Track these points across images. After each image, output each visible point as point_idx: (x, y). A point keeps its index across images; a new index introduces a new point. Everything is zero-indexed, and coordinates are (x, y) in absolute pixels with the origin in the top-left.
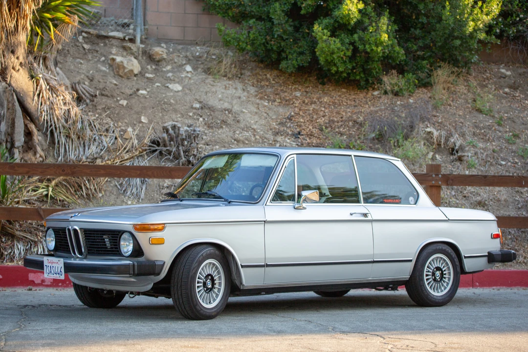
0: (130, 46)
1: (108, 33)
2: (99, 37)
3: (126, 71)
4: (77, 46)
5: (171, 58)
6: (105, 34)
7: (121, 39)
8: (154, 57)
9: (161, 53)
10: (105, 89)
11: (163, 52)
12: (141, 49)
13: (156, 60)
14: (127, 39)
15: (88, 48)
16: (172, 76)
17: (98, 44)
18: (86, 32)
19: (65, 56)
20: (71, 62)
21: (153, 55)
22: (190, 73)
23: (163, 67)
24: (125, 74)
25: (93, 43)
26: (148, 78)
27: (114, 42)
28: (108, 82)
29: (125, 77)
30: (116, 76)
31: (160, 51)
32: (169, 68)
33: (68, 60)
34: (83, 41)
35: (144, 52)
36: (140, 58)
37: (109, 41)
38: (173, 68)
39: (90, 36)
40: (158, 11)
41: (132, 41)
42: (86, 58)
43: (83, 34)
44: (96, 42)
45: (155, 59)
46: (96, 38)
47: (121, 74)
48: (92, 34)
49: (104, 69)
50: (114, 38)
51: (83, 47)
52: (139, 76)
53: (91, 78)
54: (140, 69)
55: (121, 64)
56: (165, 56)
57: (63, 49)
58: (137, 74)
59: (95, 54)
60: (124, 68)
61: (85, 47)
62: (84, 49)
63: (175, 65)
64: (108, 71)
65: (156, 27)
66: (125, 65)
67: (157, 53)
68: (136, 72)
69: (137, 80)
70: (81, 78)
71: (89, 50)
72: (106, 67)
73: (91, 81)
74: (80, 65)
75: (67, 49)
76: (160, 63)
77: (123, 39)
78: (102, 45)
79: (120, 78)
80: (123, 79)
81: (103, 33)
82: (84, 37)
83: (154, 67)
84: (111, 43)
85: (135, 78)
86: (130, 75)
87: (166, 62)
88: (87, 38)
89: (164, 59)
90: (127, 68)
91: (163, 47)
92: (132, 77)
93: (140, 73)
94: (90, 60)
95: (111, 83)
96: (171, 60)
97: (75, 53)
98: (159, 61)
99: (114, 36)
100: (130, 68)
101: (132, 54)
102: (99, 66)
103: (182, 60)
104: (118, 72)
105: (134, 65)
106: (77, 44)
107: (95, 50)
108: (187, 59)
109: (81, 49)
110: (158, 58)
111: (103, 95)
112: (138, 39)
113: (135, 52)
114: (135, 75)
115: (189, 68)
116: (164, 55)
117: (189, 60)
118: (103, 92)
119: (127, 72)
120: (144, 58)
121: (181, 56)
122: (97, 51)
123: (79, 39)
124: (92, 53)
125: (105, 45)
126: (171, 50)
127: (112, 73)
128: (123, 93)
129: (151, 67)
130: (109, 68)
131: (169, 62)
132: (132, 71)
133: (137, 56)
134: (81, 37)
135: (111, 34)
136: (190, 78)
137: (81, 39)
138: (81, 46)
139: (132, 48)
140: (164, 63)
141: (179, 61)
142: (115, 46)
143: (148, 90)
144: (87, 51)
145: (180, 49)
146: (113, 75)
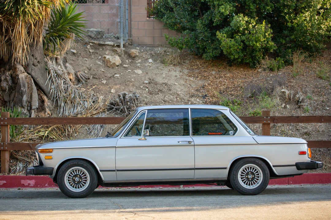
0: (116, 49)
1: (105, 42)
2: (100, 45)
3: (111, 63)
4: (86, 51)
5: (141, 55)
6: (103, 43)
7: (112, 46)
8: (132, 55)
9: (135, 52)
10: (96, 75)
11: (136, 52)
12: (123, 51)
13: (133, 56)
14: (115, 45)
16: (140, 66)
17: (99, 49)
18: (92, 43)
19: (78, 57)
20: (81, 60)
21: (131, 54)
22: (151, 63)
23: (136, 61)
24: (111, 65)
25: (96, 49)
26: (124, 67)
27: (108, 47)
28: (99, 71)
30: (106, 67)
31: (134, 51)
32: (140, 61)
33: (79, 59)
34: (90, 48)
35: (126, 53)
36: (123, 56)
38: (142, 61)
39: (94, 45)
40: (138, 29)
41: (119, 46)
42: (90, 58)
43: (91, 44)
44: (98, 48)
45: (132, 56)
46: (98, 46)
47: (109, 66)
48: (96, 44)
49: (100, 63)
50: (108, 45)
51: (89, 51)
52: (120, 66)
53: (90, 69)
54: (121, 62)
55: (108, 60)
56: (137, 54)
57: (77, 53)
58: (118, 65)
59: (96, 55)
60: (110, 62)
61: (91, 51)
62: (90, 52)
63: (143, 59)
64: (101, 64)
65: (137, 38)
66: (111, 60)
67: (133, 53)
68: (117, 64)
69: (118, 68)
70: (84, 69)
71: (93, 53)
72: (101, 62)
73: (90, 70)
74: (85, 62)
75: (79, 52)
76: (135, 58)
77: (113, 46)
78: (101, 49)
79: (108, 68)
80: (110, 68)
81: (102, 43)
82: (91, 45)
83: (130, 61)
84: (106, 48)
85: (117, 68)
86: (113, 66)
87: (138, 57)
88: (93, 46)
89: (137, 56)
91: (137, 49)
92: (115, 67)
93: (121, 64)
94: (93, 58)
95: (101, 71)
96: (141, 56)
97: (84, 55)
98: (134, 57)
99: (108, 44)
100: (113, 62)
101: (117, 54)
102: (97, 61)
103: (148, 56)
104: (107, 64)
105: (117, 60)
106: (86, 50)
107: (96, 53)
108: (151, 55)
109: (88, 53)
110: (133, 55)
111: (94, 78)
112: (122, 46)
113: (120, 53)
114: (117, 66)
115: (150, 60)
117: (153, 56)
118: (95, 76)
119: (112, 64)
120: (126, 56)
121: (148, 54)
122: (97, 53)
123: (87, 47)
124: (94, 54)
125: (103, 49)
126: (142, 50)
127: (104, 65)
128: (106, 76)
129: (128, 61)
130: (102, 62)
131: (140, 57)
132: (114, 63)
133: (120, 55)
134: (89, 46)
135: (107, 43)
136: (150, 66)
137: (89, 47)
138: (88, 51)
139: (118, 50)
140: (137, 58)
141: (146, 57)
142: (108, 50)
143: (121, 74)
144: (91, 53)
145: (148, 50)
146: (104, 66)
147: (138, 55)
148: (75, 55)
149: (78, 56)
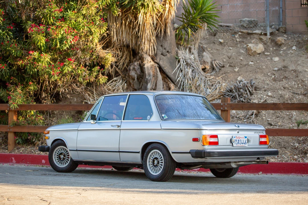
0: (262, 38)
1: (252, 31)
2: (249, 34)
3: (252, 52)
4: (233, 40)
5: (287, 43)
6: (251, 32)
7: (260, 34)
8: (278, 43)
9: (281, 40)
10: (232, 63)
11: (282, 39)
12: (268, 39)
13: (279, 44)
14: (263, 34)
15: (239, 41)
16: (282, 53)
17: (246, 38)
18: (241, 32)
19: (224, 46)
20: (226, 49)
21: (277, 42)
22: (294, 50)
23: (282, 48)
24: (252, 53)
25: (244, 38)
26: (266, 55)
27: (255, 36)
28: (238, 59)
29: (253, 55)
30: (248, 55)
31: (280, 39)
32: (285, 48)
33: (224, 48)
34: (239, 37)
35: (273, 41)
36: (269, 44)
37: (253, 36)
38: (287, 48)
39: (243, 34)
40: (292, 16)
41: (266, 34)
42: (236, 46)
43: (240, 33)
44: (246, 37)
45: (278, 44)
46: (247, 35)
47: (250, 54)
48: (244, 33)
49: (243, 51)
50: (255, 34)
51: (236, 40)
52: (262, 54)
53: (229, 57)
54: (263, 50)
55: (250, 48)
56: (283, 42)
57: (224, 42)
58: (260, 53)
59: (242, 44)
60: (251, 50)
61: (237, 40)
62: (237, 41)
63: (289, 46)
64: (244, 52)
65: (292, 25)
66: (252, 49)
67: (279, 41)
68: (259, 52)
69: (259, 56)
70: (223, 58)
71: (239, 42)
72: (244, 51)
73: (230, 58)
74: (229, 50)
75: (226, 42)
77: (261, 34)
78: (249, 38)
79: (250, 56)
80: (251, 56)
81: (250, 32)
82: (239, 35)
83: (275, 48)
84: (254, 37)
85: (258, 56)
86: (254, 54)
87: (284, 45)
88: (241, 35)
89: (283, 43)
90: (253, 50)
91: (284, 37)
92: (256, 55)
93: (263, 53)
94: (238, 47)
95: (239, 59)
96: (287, 44)
97: (231, 44)
98: (280, 45)
99: (256, 33)
100: (254, 50)
101: (263, 42)
102: (241, 50)
103: (294, 43)
104: (249, 53)
105: (260, 48)
106: (233, 39)
107: (242, 41)
108: (298, 43)
109: (235, 42)
110: (279, 43)
112: (268, 34)
113: (265, 41)
114: (259, 54)
115: (294, 48)
116: (283, 41)
117: (300, 43)
118: (231, 65)
119: (253, 52)
120: (273, 44)
121: (294, 41)
122: (244, 42)
123: (236, 36)
124: (241, 43)
125: (251, 38)
126: (290, 38)
127: (246, 53)
128: (241, 64)
129: (273, 49)
130: (245, 51)
131: (286, 45)
132: (255, 51)
133: (266, 43)
134: (238, 35)
135: (254, 32)
136: (292, 53)
137: (237, 36)
138: (235, 40)
139: (263, 39)
140: (283, 46)
141: (292, 44)
142: (255, 38)
143: (258, 62)
144: (238, 42)
145: (296, 37)
146: (246, 54)
147: (284, 42)
148: (222, 44)
149: (224, 45)
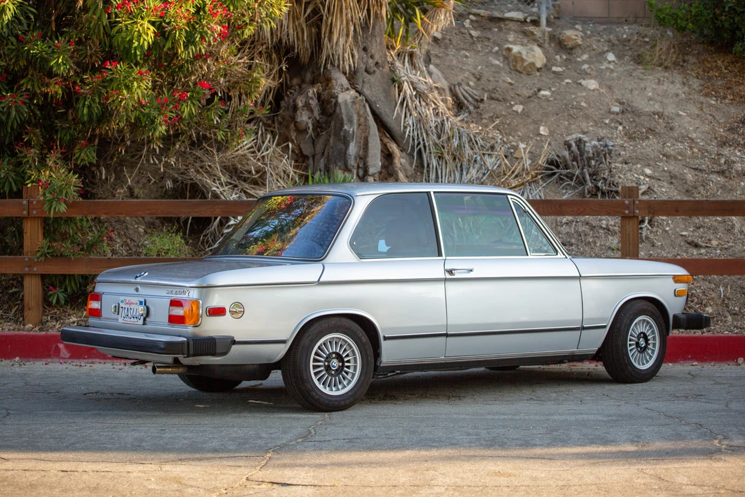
0: (533, 30)
1: (503, 12)
2: (493, 19)
3: (525, 64)
4: (463, 34)
5: (588, 44)
6: (499, 16)
7: (521, 22)
8: (566, 43)
9: (574, 37)
10: (495, 91)
11: (577, 36)
12: (547, 34)
13: (568, 47)
14: (528, 20)
15: (477, 35)
16: (588, 69)
17: (490, 29)
18: (474, 15)
19: (446, 48)
20: (454, 55)
21: (564, 41)
22: (613, 63)
23: (577, 57)
24: (525, 68)
25: (484, 29)
26: (554, 72)
27: (511, 25)
28: (500, 81)
29: (525, 73)
30: (513, 72)
31: (573, 35)
32: (585, 57)
33: (449, 53)
34: (471, 26)
35: (552, 37)
36: (546, 45)
37: (505, 25)
38: (590, 57)
39: (480, 19)
41: (536, 23)
42: (473, 49)
43: (472, 17)
44: (488, 26)
45: (566, 45)
46: (488, 21)
47: (519, 69)
48: (482, 16)
49: (497, 62)
50: (511, 20)
51: (470, 34)
52: (544, 70)
53: (478, 77)
54: (545, 61)
55: (518, 55)
56: (580, 41)
57: (443, 39)
58: (541, 68)
59: (486, 43)
60: (523, 60)
61: (473, 35)
62: (472, 37)
63: (593, 52)
64: (502, 65)
65: (570, 2)
66: (524, 57)
67: (569, 38)
68: (539, 65)
69: (540, 75)
70: (465, 77)
71: (478, 38)
72: (499, 60)
73: (479, 79)
74: (464, 59)
75: (448, 37)
76: (574, 51)
77: (524, 22)
78: (496, 30)
79: (518, 73)
80: (522, 75)
81: (497, 14)
82: (472, 21)
83: (564, 57)
84: (508, 27)
85: (538, 74)
86: (530, 70)
87: (581, 49)
88: (476, 21)
89: (579, 45)
90: (527, 61)
91: (577, 30)
92: (534, 72)
93: (546, 66)
94: (479, 51)
95: (504, 81)
96: (588, 46)
97: (459, 42)
98: (571, 49)
99: (512, 18)
100: (531, 60)
101: (535, 40)
102: (490, 58)
103: (603, 46)
104: (515, 66)
105: (537, 56)
106: (463, 30)
107: (485, 38)
108: (610, 44)
109: (468, 38)
110: (570, 44)
111: (491, 98)
112: (543, 21)
113: (540, 38)
114: (539, 70)
115: (611, 57)
116: (578, 41)
117: (613, 45)
118: (493, 95)
119: (527, 65)
120: (553, 45)
121: (602, 40)
122: (489, 39)
123: (465, 23)
124: (482, 41)
125: (500, 29)
126: (589, 32)
127: (507, 67)
128: (518, 95)
129: (561, 57)
130: (504, 61)
131: (585, 49)
132: (533, 64)
133: (541, 43)
134: (468, 21)
135: (508, 15)
136: (612, 70)
137: (467, 23)
138: (467, 34)
139: (535, 33)
140: (579, 51)
141: (598, 47)
142: (512, 30)
144: (475, 39)
145: (601, 31)
146: (509, 70)
147: (581, 43)
148: (438, 43)
149: (445, 46)
